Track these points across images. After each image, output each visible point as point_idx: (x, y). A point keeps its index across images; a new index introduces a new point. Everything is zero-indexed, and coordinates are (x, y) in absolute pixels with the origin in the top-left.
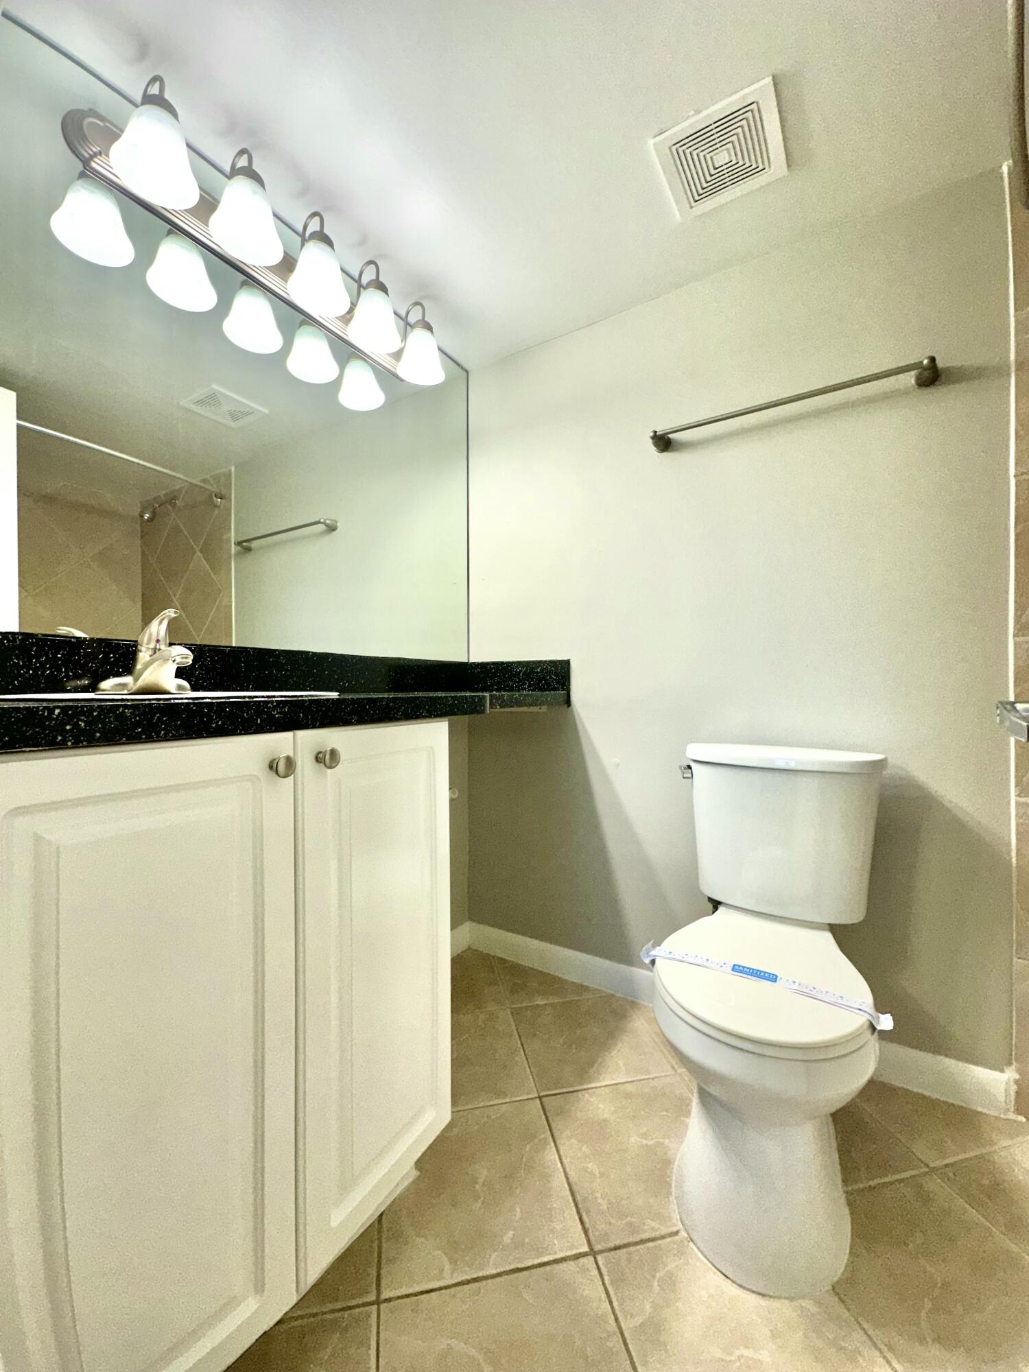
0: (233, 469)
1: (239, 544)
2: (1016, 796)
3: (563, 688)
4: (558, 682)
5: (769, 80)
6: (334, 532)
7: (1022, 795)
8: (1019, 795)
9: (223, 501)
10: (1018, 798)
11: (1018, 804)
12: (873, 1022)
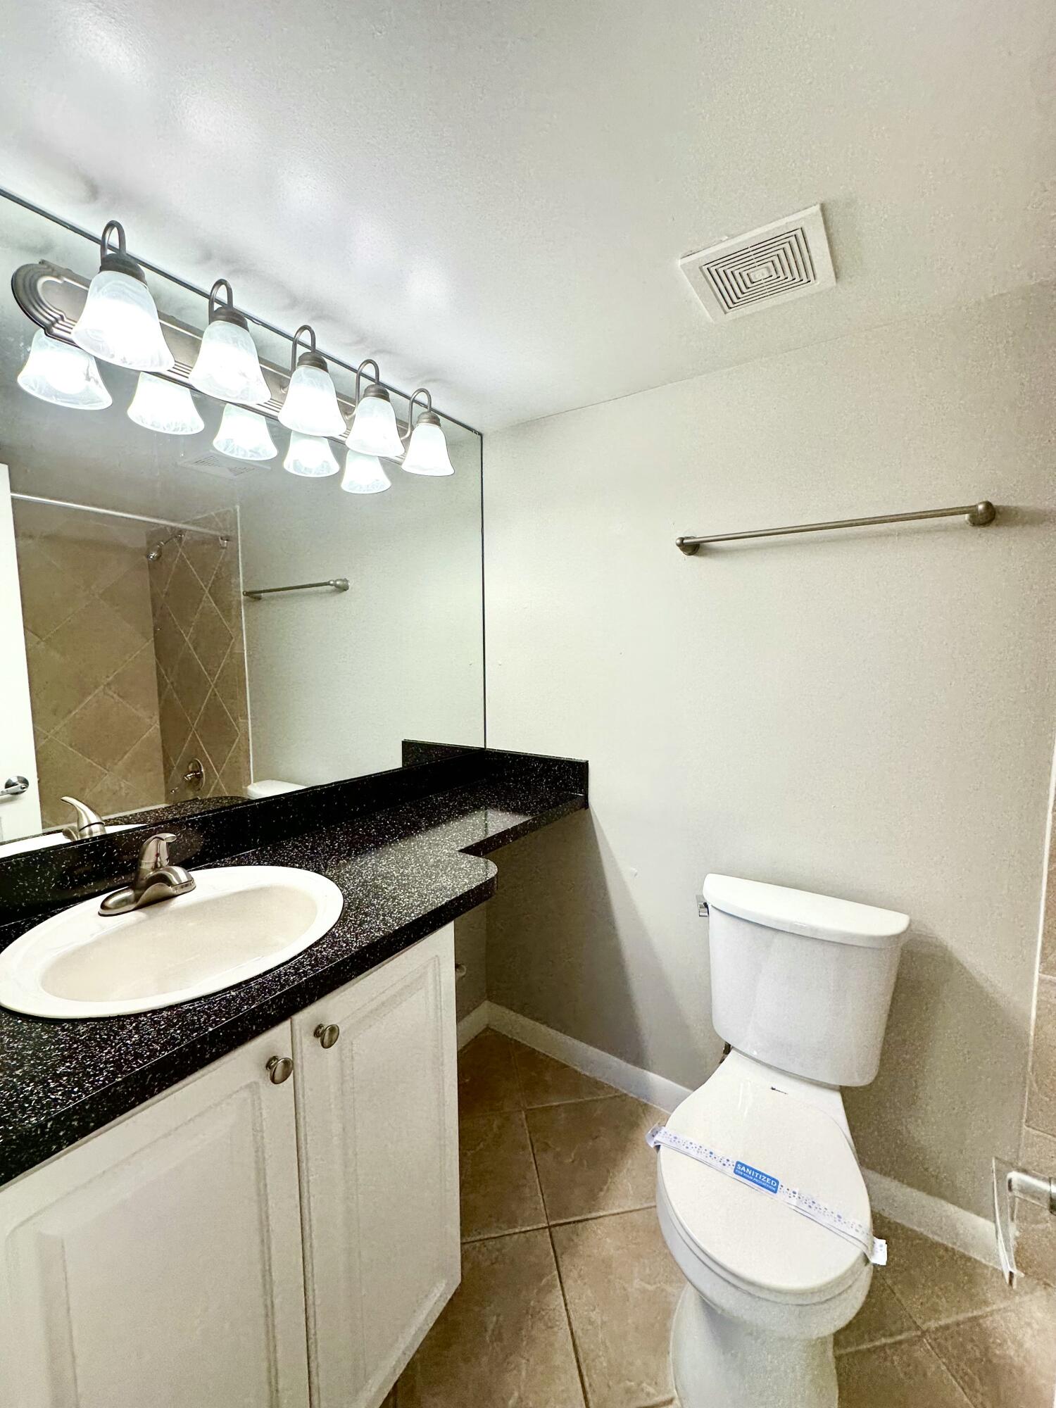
0: (238, 507)
1: (247, 594)
2: (1040, 972)
3: (580, 790)
4: (576, 784)
5: (817, 208)
6: (345, 592)
7: (1046, 972)
8: (1043, 972)
9: (229, 542)
10: (1040, 974)
11: (1041, 981)
12: (867, 1254)
